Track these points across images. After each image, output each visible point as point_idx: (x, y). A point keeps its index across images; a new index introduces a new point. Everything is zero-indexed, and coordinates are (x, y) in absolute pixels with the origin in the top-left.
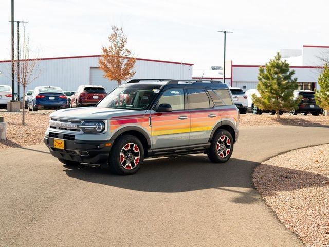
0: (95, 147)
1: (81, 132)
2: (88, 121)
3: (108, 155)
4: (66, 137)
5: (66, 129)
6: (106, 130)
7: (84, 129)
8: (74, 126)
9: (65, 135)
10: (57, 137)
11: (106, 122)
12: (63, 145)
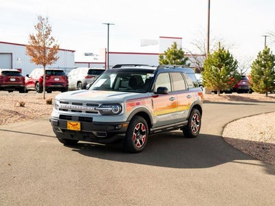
0: (113, 128)
1: (99, 113)
2: (105, 104)
3: (124, 135)
4: (81, 119)
5: (81, 112)
6: (123, 112)
7: (101, 111)
8: (92, 109)
9: (79, 117)
10: (70, 119)
11: (123, 104)
12: (79, 126)
